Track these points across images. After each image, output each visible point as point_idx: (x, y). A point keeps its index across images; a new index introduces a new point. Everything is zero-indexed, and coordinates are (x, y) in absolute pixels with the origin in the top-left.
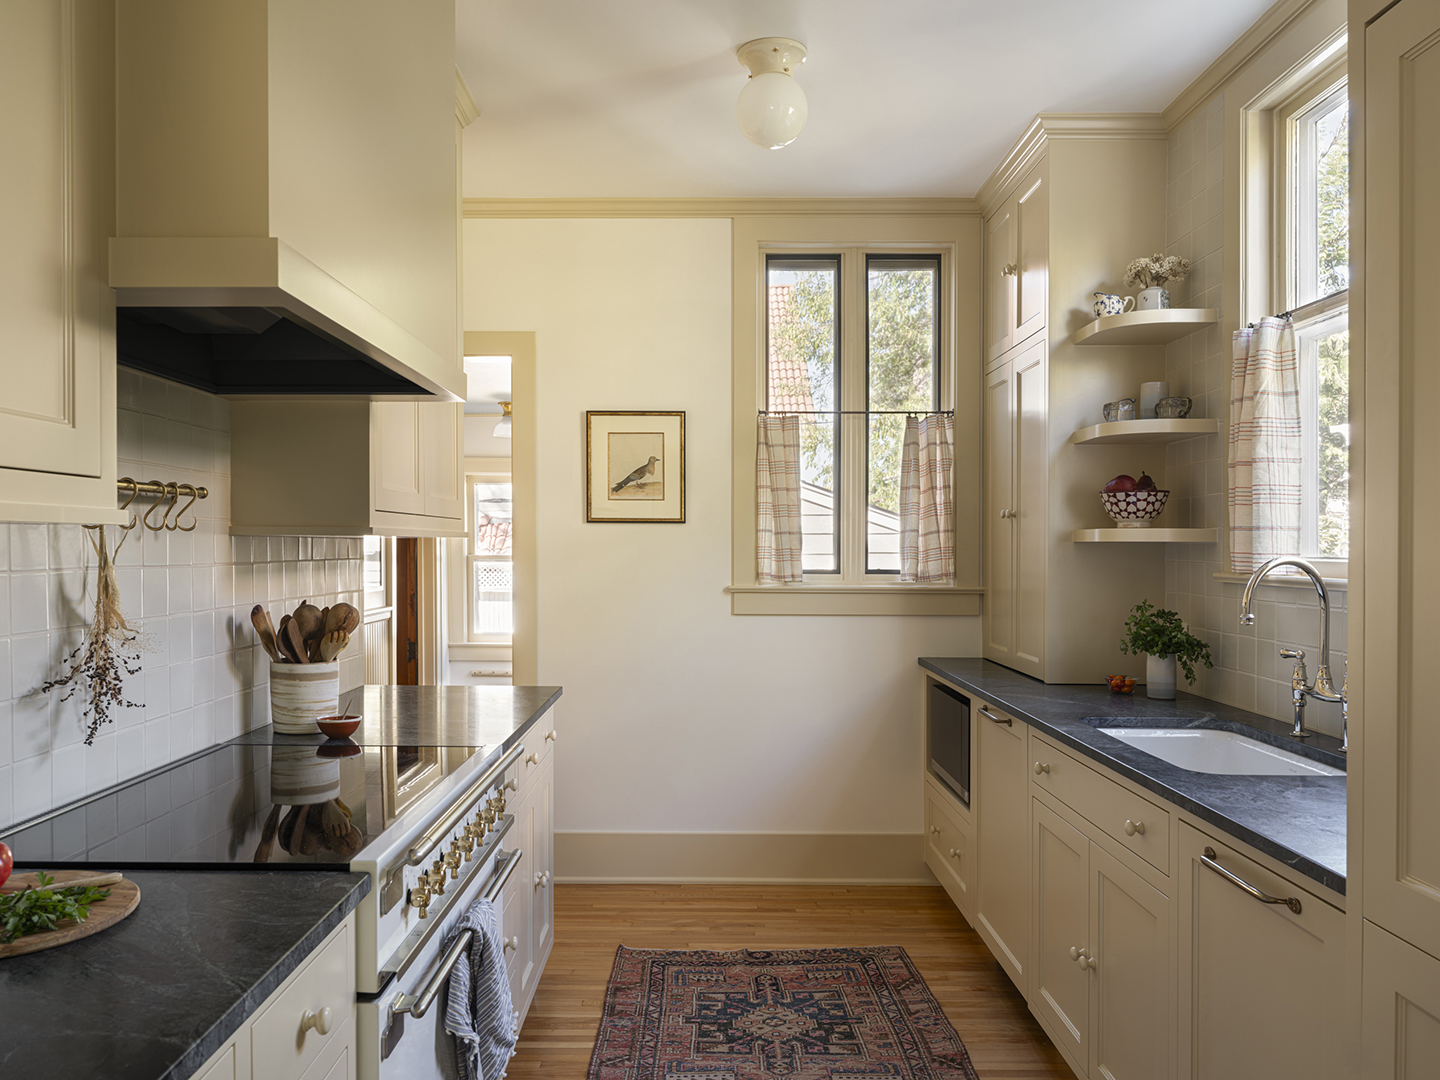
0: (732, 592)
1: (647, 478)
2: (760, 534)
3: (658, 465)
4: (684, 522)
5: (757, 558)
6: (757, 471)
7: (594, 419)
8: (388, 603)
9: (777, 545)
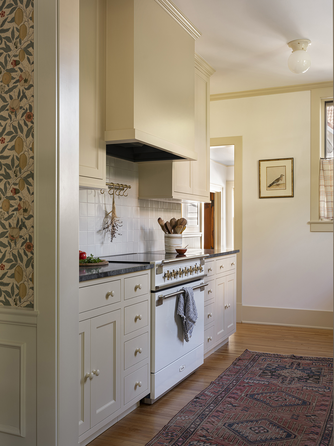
0: (310, 223)
1: (280, 182)
2: (320, 202)
3: (284, 177)
4: (293, 197)
5: (319, 211)
6: (319, 180)
7: (261, 163)
8: (201, 231)
9: (327, 206)
